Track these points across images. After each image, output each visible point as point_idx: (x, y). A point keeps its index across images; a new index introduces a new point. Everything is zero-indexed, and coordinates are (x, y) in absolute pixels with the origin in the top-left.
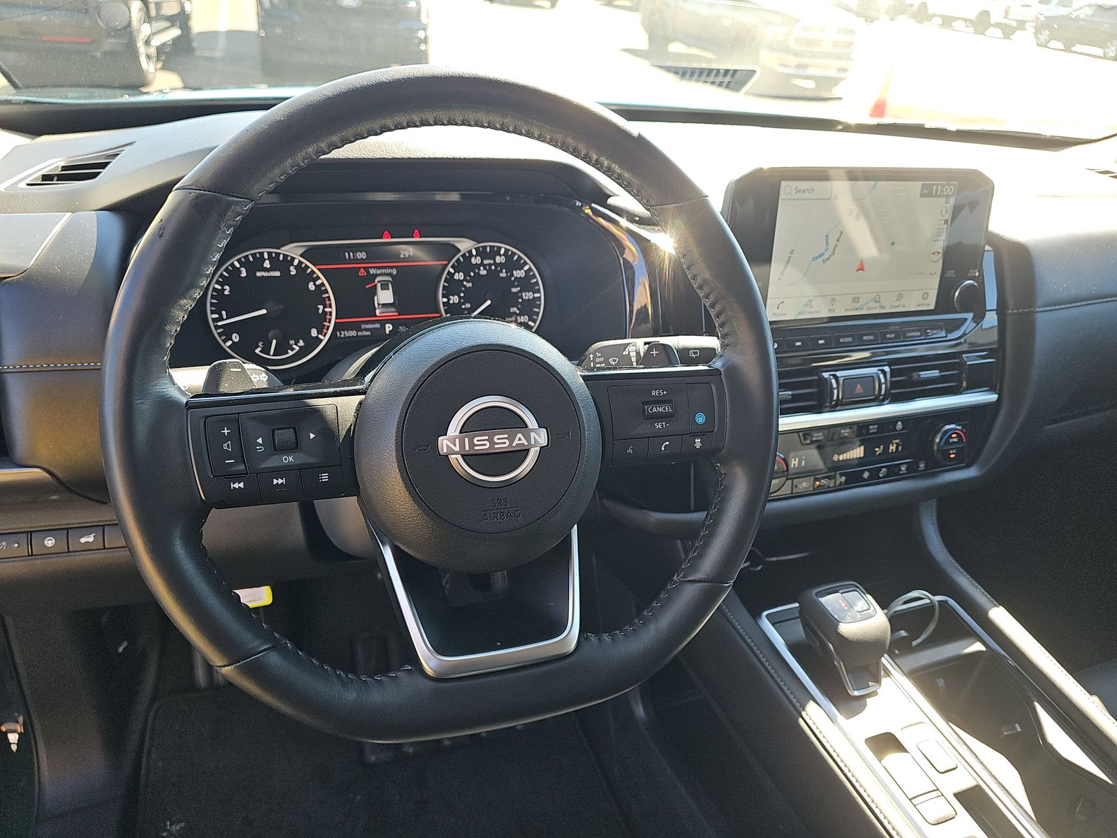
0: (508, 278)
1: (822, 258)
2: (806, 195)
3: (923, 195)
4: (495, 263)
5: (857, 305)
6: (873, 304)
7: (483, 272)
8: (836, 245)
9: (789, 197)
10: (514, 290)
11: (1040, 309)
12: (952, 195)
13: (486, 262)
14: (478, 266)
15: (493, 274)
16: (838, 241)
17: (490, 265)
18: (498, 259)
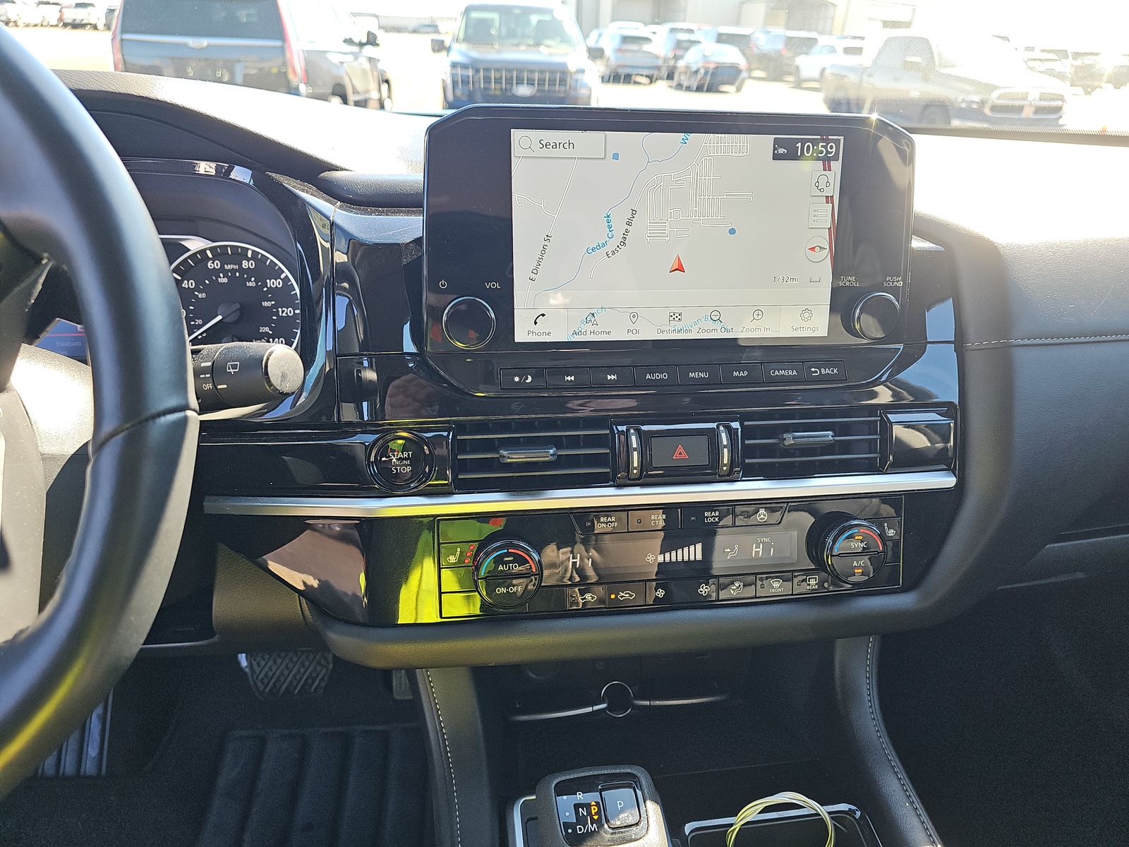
0: (258, 289)
1: (604, 250)
2: (559, 152)
3: (776, 157)
4: (241, 270)
5: (679, 325)
6: (711, 325)
7: (223, 280)
8: (627, 231)
9: (529, 153)
10: (266, 304)
11: (1020, 342)
12: (836, 158)
13: (228, 267)
14: (216, 272)
15: (237, 282)
16: (629, 224)
17: (233, 271)
18: (245, 264)
